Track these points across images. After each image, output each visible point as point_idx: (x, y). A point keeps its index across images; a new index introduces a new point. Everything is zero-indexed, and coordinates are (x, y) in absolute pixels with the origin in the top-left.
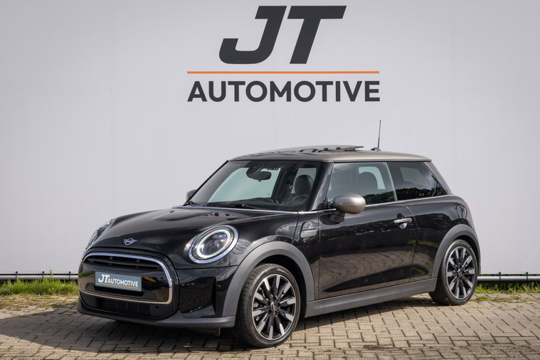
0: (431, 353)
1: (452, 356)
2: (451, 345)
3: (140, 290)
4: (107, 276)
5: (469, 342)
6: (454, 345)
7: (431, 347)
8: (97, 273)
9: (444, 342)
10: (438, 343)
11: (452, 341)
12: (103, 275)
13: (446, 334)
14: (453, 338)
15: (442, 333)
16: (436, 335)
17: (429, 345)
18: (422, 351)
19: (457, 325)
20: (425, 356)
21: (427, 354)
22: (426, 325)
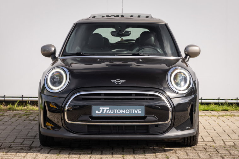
0: (210, 150)
1: (224, 152)
2: (224, 145)
3: (143, 115)
4: (105, 108)
5: (235, 143)
6: (226, 145)
7: (210, 146)
8: (94, 108)
9: (219, 143)
10: (215, 143)
11: (224, 142)
12: (100, 108)
13: (221, 138)
14: (224, 140)
15: (218, 137)
16: (213, 138)
17: (209, 145)
18: (204, 148)
19: (227, 132)
20: (207, 152)
21: (208, 151)
22: (207, 132)
